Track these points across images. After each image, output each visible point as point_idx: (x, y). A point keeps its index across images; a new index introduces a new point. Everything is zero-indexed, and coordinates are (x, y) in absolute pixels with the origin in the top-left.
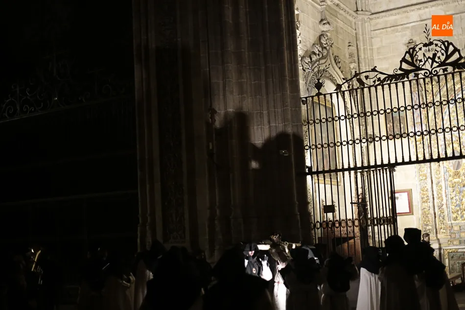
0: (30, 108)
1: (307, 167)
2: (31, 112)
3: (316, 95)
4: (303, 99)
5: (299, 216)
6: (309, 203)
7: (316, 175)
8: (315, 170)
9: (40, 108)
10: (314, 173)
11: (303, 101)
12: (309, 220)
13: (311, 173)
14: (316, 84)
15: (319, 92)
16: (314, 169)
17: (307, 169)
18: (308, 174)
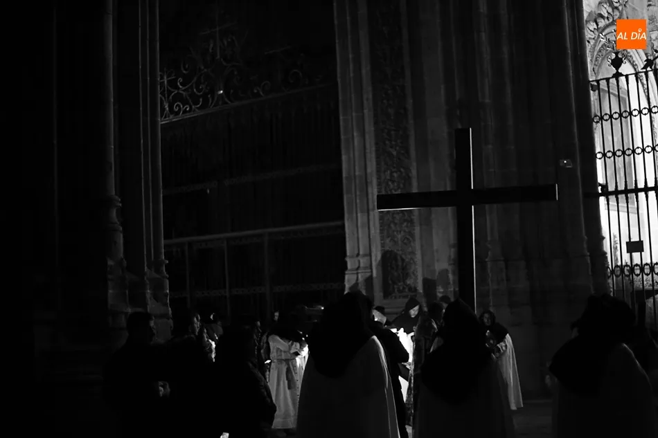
0: (183, 107)
1: (600, 185)
2: (185, 112)
3: (613, 77)
4: (593, 83)
5: (589, 258)
6: (604, 238)
7: (614, 196)
8: (613, 189)
9: (198, 106)
10: (612, 193)
11: (592, 86)
12: (604, 264)
13: (606, 193)
14: (612, 60)
15: (617, 71)
16: (611, 188)
17: (600, 188)
18: (601, 195)
